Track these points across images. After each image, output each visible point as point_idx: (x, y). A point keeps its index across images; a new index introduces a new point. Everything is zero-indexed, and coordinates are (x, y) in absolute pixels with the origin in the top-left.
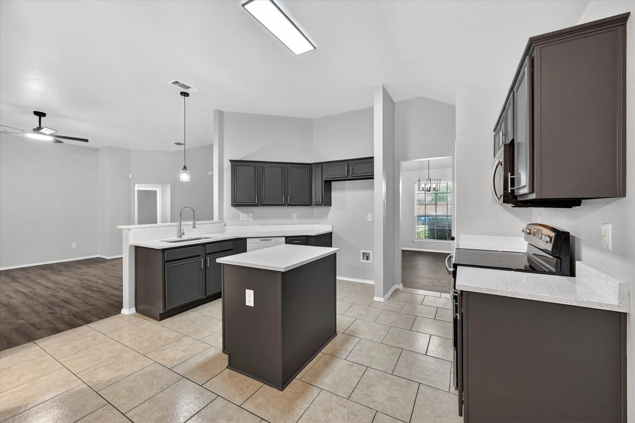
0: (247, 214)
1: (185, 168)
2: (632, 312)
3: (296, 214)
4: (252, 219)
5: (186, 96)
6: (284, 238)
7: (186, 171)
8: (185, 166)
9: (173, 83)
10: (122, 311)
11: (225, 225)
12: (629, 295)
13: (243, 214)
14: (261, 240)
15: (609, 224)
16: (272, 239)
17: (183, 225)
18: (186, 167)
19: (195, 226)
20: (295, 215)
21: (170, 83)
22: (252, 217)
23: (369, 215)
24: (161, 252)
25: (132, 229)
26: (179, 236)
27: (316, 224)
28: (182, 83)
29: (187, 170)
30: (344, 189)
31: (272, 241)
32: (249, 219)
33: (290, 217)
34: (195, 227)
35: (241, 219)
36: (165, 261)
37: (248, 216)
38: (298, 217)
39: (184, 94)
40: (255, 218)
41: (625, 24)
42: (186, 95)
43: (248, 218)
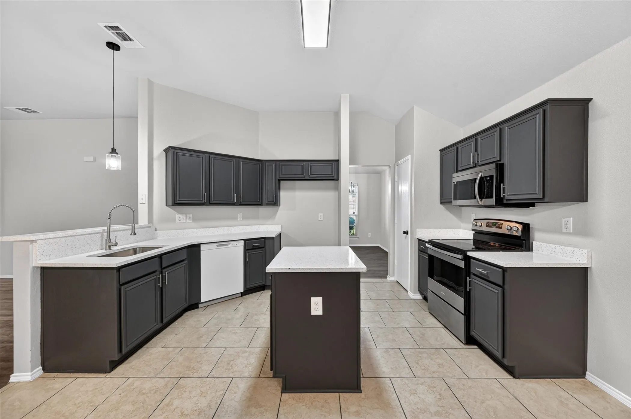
0: (185, 215)
1: (113, 151)
2: (593, 266)
3: (241, 214)
4: (191, 221)
5: (115, 50)
6: (243, 241)
7: (116, 155)
8: (114, 147)
9: (105, 27)
10: (11, 378)
11: (156, 230)
12: (591, 257)
13: (180, 215)
14: (217, 246)
15: (571, 217)
16: (230, 244)
17: (113, 231)
18: (115, 149)
19: (135, 232)
20: (240, 216)
21: (102, 25)
22: (191, 218)
23: (320, 214)
24: (115, 271)
25: (38, 242)
26: (108, 247)
27: (261, 225)
28: (124, 30)
29: (117, 153)
30: (293, 189)
31: (229, 246)
32: (188, 221)
33: (235, 218)
34: (135, 234)
35: (177, 221)
36: (121, 284)
37: (186, 218)
38: (244, 218)
39: (111, 46)
40: (194, 220)
41: (588, 104)
42: (115, 47)
43: (186, 220)
